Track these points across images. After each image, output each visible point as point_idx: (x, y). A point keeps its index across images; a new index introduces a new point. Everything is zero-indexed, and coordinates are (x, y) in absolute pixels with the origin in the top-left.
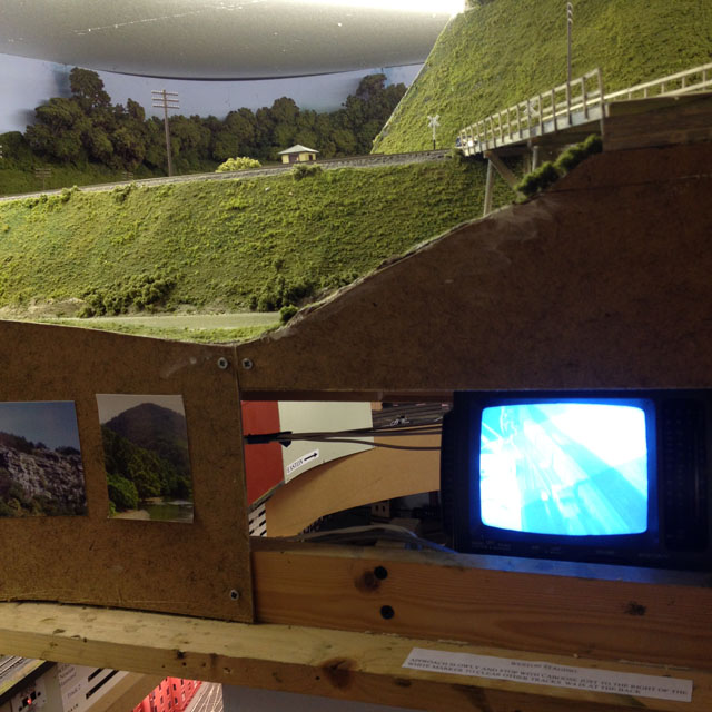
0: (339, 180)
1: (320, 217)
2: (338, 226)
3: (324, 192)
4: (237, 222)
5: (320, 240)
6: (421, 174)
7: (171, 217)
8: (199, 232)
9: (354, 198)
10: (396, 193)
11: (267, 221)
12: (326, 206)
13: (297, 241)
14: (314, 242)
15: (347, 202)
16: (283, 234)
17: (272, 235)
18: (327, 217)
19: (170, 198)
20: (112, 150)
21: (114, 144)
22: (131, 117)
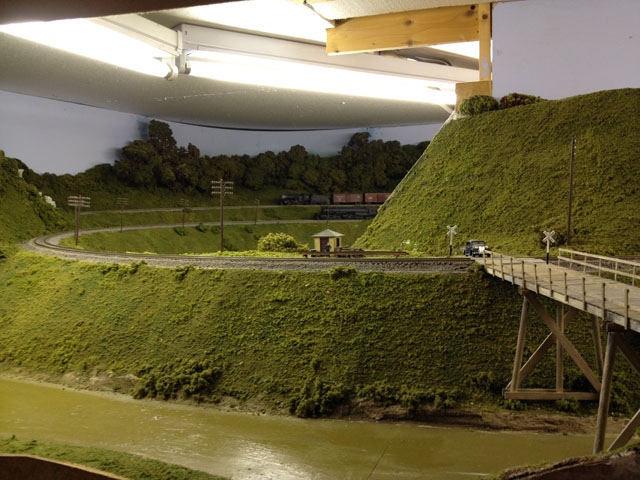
0: (372, 284)
1: (354, 319)
2: (372, 331)
3: (359, 295)
4: (279, 315)
5: (355, 344)
6: (446, 285)
7: (221, 303)
8: (245, 321)
9: (385, 303)
10: (425, 303)
11: (306, 317)
12: (360, 308)
13: (334, 342)
14: (349, 345)
15: (379, 307)
16: (321, 333)
17: (310, 332)
18: (361, 320)
19: (222, 284)
20: (174, 179)
21: (176, 175)
22: (190, 156)
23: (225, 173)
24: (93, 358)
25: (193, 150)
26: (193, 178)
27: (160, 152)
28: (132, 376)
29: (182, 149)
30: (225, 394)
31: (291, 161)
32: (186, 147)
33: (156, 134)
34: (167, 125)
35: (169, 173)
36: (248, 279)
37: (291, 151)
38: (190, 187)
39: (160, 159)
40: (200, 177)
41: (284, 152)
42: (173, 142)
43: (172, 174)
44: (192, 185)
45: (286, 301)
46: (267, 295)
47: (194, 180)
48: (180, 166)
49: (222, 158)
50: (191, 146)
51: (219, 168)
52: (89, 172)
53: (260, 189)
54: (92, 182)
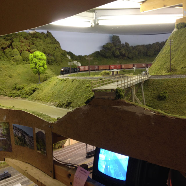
4: (86, 90)
8: (80, 91)
23: (139, 51)
25: (127, 44)
26: (126, 54)
27: (115, 46)
28: (57, 103)
29: (123, 44)
30: (71, 107)
34: (118, 37)
37: (166, 41)
38: (125, 57)
39: (115, 48)
40: (129, 53)
41: (163, 42)
42: (120, 42)
43: (119, 53)
45: (89, 87)
47: (127, 54)
49: (138, 46)
51: (136, 50)
52: (93, 54)
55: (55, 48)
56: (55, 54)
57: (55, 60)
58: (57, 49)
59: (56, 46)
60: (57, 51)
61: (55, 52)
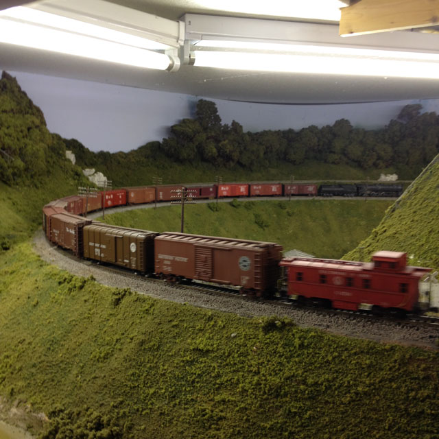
0: (308, 347)
1: (277, 392)
2: (295, 413)
3: (289, 359)
4: (195, 369)
5: (271, 428)
6: (403, 363)
7: (142, 343)
8: (160, 372)
9: (319, 376)
10: (371, 384)
11: (224, 379)
12: (287, 379)
13: (248, 420)
14: (264, 428)
15: (310, 381)
16: (235, 404)
17: (224, 400)
18: (286, 395)
19: (149, 318)
20: (217, 154)
21: (219, 151)
22: (233, 133)
23: (267, 148)
24: (21, 384)
25: (236, 127)
28: (43, 416)
29: (226, 126)
31: (335, 135)
32: (230, 124)
33: (204, 112)
34: (214, 104)
35: (212, 149)
36: (176, 315)
37: (335, 125)
38: (231, 163)
39: (204, 136)
40: (241, 153)
41: (328, 126)
42: (218, 119)
43: (215, 150)
44: (233, 161)
45: (208, 351)
46: (189, 341)
48: (223, 142)
50: (234, 123)
51: (261, 143)
52: (141, 148)
53: (300, 163)
54: (143, 159)
55: (29, 129)
56: (29, 147)
57: (26, 170)
58: (36, 132)
59: (33, 122)
60: (33, 137)
61: (27, 141)
